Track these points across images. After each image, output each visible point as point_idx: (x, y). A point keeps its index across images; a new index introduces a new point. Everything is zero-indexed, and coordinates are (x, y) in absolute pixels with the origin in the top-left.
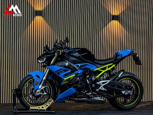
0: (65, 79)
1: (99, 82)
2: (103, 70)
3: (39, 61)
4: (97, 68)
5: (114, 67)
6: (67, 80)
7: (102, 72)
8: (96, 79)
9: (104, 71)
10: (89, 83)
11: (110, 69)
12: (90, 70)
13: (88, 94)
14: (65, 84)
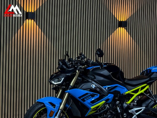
0: (92, 107)
1: (131, 110)
2: (135, 93)
3: (53, 82)
4: (129, 91)
5: (147, 89)
6: (94, 109)
7: (133, 95)
8: (128, 105)
9: (136, 95)
10: (120, 112)
11: (143, 91)
12: (120, 93)
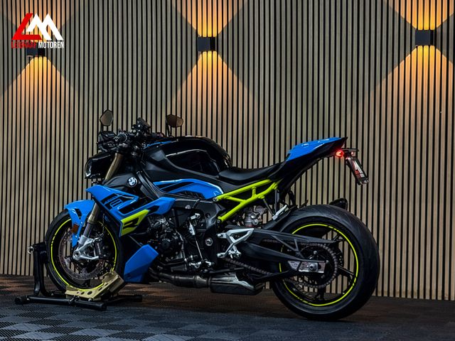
0: (124, 221)
1: (224, 234)
2: (243, 199)
4: (224, 193)
5: (273, 191)
6: (128, 225)
7: (238, 203)
9: (243, 202)
10: (194, 234)
11: (261, 195)
12: (203, 197)
13: (194, 264)
14: (129, 234)
